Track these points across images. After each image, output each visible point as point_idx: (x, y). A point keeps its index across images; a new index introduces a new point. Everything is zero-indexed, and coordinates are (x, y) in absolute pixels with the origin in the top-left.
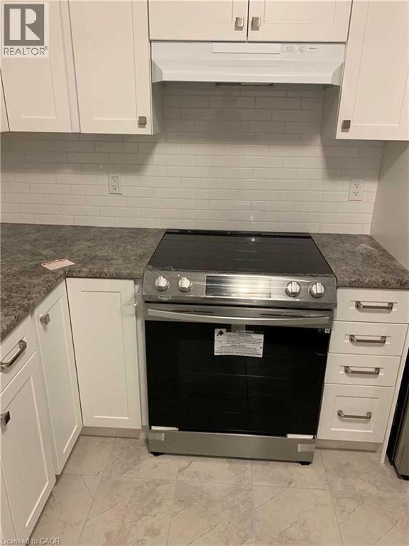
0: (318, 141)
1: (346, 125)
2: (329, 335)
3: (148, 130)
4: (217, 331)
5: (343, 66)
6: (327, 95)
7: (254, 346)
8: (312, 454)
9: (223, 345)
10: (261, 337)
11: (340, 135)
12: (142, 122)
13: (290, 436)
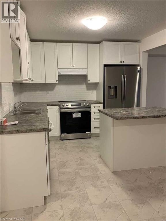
0: (85, 84)
1: (89, 80)
2: (91, 112)
3: (58, 82)
4: (73, 113)
5: (87, 72)
6: (85, 76)
7: (79, 115)
8: (91, 136)
9: (74, 116)
10: (80, 113)
11: (88, 82)
12: (57, 81)
13: (87, 132)
